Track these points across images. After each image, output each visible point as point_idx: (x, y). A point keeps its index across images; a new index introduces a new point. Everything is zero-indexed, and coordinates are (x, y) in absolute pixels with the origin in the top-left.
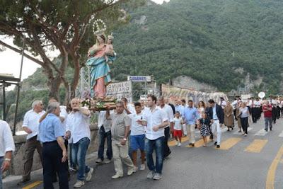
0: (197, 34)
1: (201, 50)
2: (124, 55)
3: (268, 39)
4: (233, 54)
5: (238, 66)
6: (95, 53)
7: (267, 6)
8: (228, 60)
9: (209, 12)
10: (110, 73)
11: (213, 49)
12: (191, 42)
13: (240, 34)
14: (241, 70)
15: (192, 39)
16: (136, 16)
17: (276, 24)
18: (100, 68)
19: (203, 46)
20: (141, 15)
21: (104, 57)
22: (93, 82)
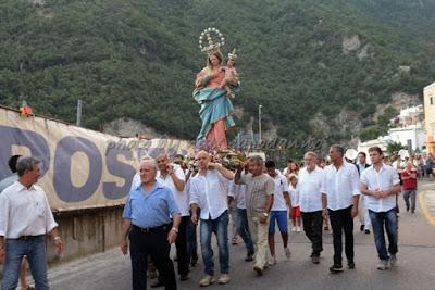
0: (156, 36)
1: (164, 67)
6: (207, 83)
12: (143, 52)
15: (145, 43)
17: (302, 28)
18: (218, 107)
19: (168, 60)
21: (223, 88)
22: (206, 126)
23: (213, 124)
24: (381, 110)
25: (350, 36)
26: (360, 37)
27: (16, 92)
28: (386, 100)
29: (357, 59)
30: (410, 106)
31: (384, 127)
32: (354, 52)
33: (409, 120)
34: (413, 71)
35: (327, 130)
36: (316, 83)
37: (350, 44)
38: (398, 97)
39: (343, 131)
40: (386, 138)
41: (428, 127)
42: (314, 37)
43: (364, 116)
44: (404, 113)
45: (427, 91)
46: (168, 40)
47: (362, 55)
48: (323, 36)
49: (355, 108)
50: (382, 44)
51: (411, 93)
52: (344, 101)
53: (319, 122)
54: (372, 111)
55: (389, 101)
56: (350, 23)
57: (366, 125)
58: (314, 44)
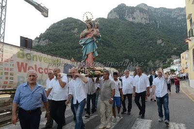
0: (105, 40)
1: (107, 48)
2: (65, 49)
3: (141, 45)
4: (124, 52)
5: (126, 58)
6: (86, 35)
7: (141, 28)
8: (121, 54)
9: (112, 29)
10: (96, 50)
11: (113, 48)
12: (102, 44)
13: (128, 41)
14: (127, 60)
15: (102, 42)
16: (71, 28)
17: (146, 37)
18: (90, 46)
19: (108, 46)
20: (75, 28)
21: (92, 38)
22: (85, 56)
23: (87, 55)
24: (168, 60)
25: (159, 40)
26: (162, 40)
27: (69, 55)
28: (170, 57)
29: (161, 46)
30: (177, 59)
31: (169, 65)
32: (160, 44)
33: (177, 63)
34: (177, 49)
35: (153, 65)
36: (150, 53)
37: (159, 42)
38: (173, 57)
39: (157, 66)
40: (170, 68)
41: (182, 65)
42: (149, 40)
43: (164, 62)
44: (175, 61)
45: (182, 55)
46: (109, 41)
47: (163, 45)
48: (151, 39)
49: (161, 59)
50: (168, 41)
51: (177, 55)
52: (157, 57)
53: (150, 63)
54: (166, 60)
55: (171, 57)
56: (159, 36)
57: (164, 64)
58: (149, 42)
